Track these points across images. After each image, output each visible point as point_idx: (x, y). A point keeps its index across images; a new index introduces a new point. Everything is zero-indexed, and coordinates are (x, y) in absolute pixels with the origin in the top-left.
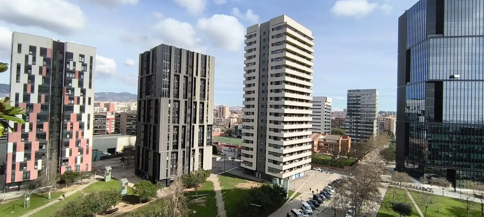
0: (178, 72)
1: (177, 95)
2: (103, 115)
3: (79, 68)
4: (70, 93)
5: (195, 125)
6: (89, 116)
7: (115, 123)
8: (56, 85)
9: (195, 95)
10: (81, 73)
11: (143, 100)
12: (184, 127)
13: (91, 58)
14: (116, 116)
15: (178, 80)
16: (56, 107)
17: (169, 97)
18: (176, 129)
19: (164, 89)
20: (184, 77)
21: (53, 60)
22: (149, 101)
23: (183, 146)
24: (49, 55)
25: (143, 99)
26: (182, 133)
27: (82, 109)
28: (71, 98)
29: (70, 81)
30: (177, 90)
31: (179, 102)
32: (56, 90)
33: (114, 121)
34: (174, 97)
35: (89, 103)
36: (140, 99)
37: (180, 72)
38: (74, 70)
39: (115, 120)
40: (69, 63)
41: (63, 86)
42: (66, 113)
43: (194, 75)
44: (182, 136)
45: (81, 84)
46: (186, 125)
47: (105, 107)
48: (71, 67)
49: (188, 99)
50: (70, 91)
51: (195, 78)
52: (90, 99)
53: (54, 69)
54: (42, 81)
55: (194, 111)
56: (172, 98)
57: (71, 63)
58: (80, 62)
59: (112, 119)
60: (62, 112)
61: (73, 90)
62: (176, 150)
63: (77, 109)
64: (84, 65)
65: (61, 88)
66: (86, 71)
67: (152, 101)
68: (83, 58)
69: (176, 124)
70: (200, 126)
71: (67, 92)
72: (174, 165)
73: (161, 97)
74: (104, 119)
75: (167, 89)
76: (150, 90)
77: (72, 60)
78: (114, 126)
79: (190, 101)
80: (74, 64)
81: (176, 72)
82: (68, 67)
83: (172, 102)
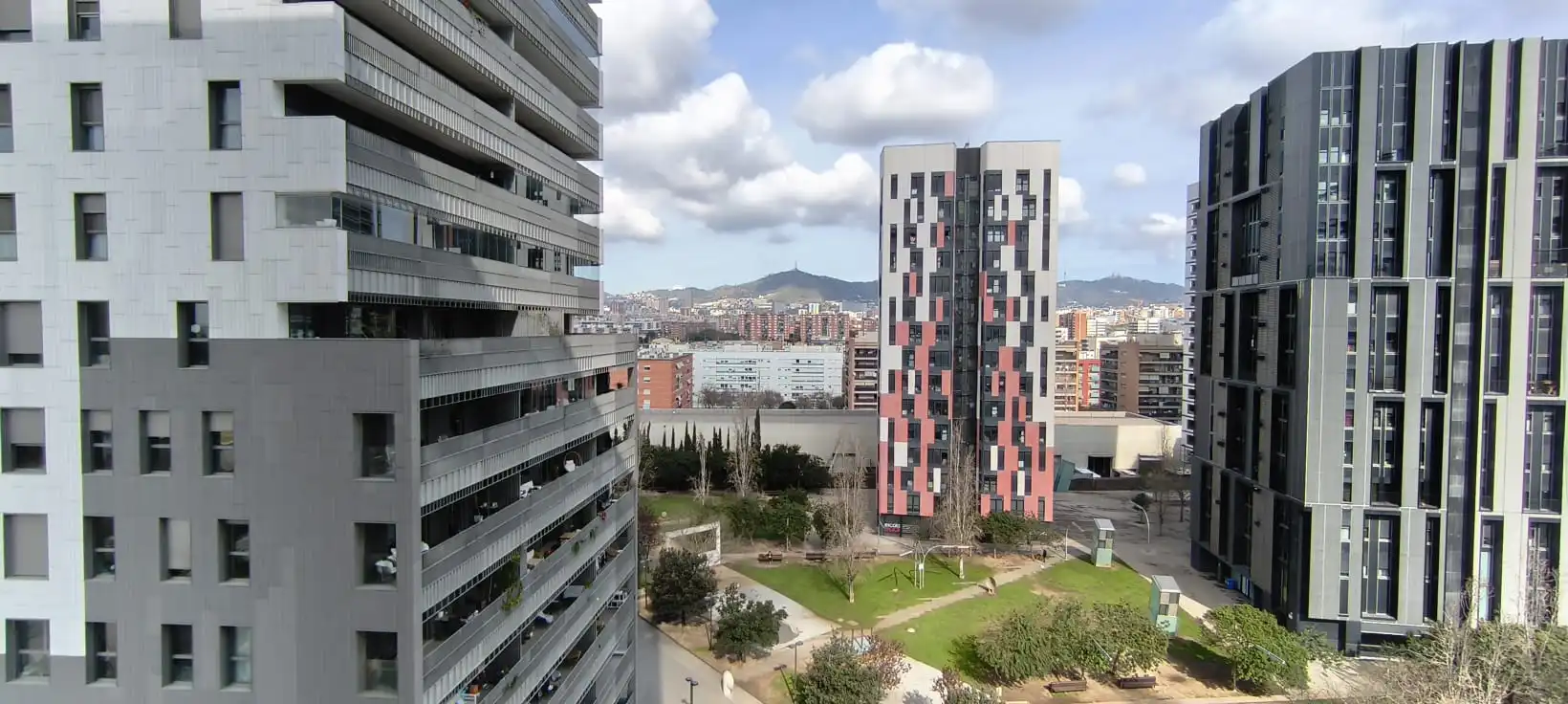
0: (1394, 159)
1: (1396, 264)
2: (1068, 350)
3: (1016, 212)
4: (996, 289)
5: (1501, 400)
6: (1044, 352)
7: (1102, 377)
8: (966, 270)
9: (1497, 254)
10: (1022, 229)
11: (1223, 295)
12: (1435, 408)
13: (1048, 174)
14: (1105, 352)
15: (1399, 192)
16: (966, 328)
17: (1350, 272)
18: (1385, 412)
19: (1323, 240)
20: (1434, 172)
21: (957, 202)
22: (1251, 298)
23: (1430, 492)
24: (950, 190)
25: (1224, 288)
26: (1422, 433)
27: (1027, 334)
28: (1000, 305)
29: (997, 255)
30: (1390, 240)
31: (1402, 292)
32: (966, 282)
33: (1098, 369)
34: (1376, 271)
35: (1045, 316)
36: (1209, 293)
37: (1407, 153)
38: (1005, 218)
39: (1102, 367)
40: (992, 202)
41: (980, 270)
42: (990, 346)
43: (1496, 154)
44: (1422, 445)
45: (1021, 260)
46: (1447, 397)
47: (1062, 324)
48: (996, 213)
49: (1453, 278)
50: (996, 282)
51: (1501, 172)
52: (1045, 301)
53: (960, 227)
54: (939, 261)
55: (1494, 331)
56: (1364, 276)
57: (998, 201)
58: (1018, 193)
59: (1092, 362)
60: (979, 344)
61: (1003, 279)
62: (1388, 508)
63: (1013, 336)
64: (1029, 201)
65: (975, 276)
66: (1034, 218)
67: (1262, 298)
68: (1024, 182)
69: (1387, 391)
70: (1533, 408)
71: (991, 285)
72: (1380, 572)
73: (1310, 274)
74: (1070, 364)
75: (1340, 240)
76: (1251, 254)
77: (1000, 193)
78: (1098, 386)
79: (1467, 285)
80: (1005, 202)
81: (1386, 157)
82: (990, 213)
83: (1365, 294)
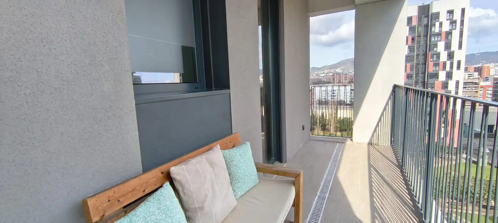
2: (474, 82)
3: (446, 27)
4: (435, 59)
6: (457, 83)
7: (493, 92)
8: (421, 53)
10: (449, 34)
13: (463, 10)
14: (495, 82)
16: (421, 75)
21: (418, 27)
24: (415, 23)
27: (449, 76)
28: (436, 65)
29: (436, 45)
32: (421, 58)
33: (491, 89)
35: (459, 67)
38: (440, 31)
39: (494, 88)
40: (434, 25)
41: (428, 52)
42: (431, 81)
45: (448, 46)
47: (475, 71)
48: (436, 29)
50: (435, 56)
52: (459, 63)
53: (419, 36)
54: (408, 50)
57: (437, 24)
58: (447, 20)
59: (489, 86)
60: (426, 80)
61: (438, 55)
63: (442, 76)
64: (453, 22)
65: (425, 55)
66: (455, 29)
68: (451, 15)
71: (432, 57)
74: (475, 87)
77: (438, 21)
78: (491, 96)
80: (441, 24)
82: (433, 30)
